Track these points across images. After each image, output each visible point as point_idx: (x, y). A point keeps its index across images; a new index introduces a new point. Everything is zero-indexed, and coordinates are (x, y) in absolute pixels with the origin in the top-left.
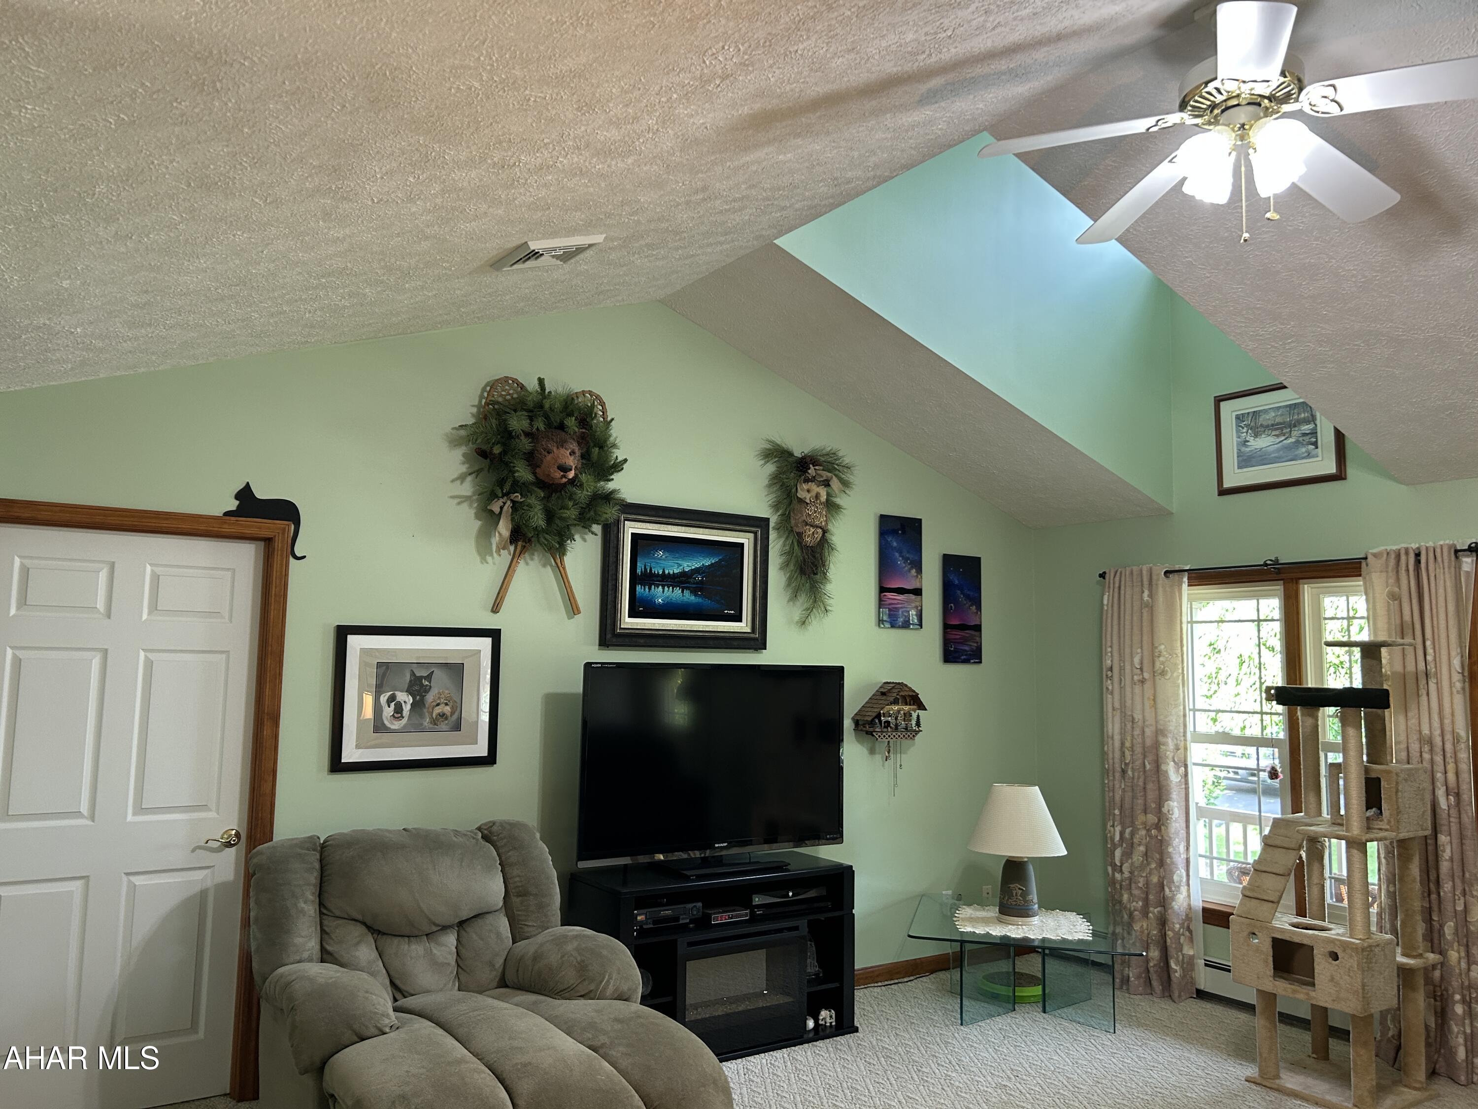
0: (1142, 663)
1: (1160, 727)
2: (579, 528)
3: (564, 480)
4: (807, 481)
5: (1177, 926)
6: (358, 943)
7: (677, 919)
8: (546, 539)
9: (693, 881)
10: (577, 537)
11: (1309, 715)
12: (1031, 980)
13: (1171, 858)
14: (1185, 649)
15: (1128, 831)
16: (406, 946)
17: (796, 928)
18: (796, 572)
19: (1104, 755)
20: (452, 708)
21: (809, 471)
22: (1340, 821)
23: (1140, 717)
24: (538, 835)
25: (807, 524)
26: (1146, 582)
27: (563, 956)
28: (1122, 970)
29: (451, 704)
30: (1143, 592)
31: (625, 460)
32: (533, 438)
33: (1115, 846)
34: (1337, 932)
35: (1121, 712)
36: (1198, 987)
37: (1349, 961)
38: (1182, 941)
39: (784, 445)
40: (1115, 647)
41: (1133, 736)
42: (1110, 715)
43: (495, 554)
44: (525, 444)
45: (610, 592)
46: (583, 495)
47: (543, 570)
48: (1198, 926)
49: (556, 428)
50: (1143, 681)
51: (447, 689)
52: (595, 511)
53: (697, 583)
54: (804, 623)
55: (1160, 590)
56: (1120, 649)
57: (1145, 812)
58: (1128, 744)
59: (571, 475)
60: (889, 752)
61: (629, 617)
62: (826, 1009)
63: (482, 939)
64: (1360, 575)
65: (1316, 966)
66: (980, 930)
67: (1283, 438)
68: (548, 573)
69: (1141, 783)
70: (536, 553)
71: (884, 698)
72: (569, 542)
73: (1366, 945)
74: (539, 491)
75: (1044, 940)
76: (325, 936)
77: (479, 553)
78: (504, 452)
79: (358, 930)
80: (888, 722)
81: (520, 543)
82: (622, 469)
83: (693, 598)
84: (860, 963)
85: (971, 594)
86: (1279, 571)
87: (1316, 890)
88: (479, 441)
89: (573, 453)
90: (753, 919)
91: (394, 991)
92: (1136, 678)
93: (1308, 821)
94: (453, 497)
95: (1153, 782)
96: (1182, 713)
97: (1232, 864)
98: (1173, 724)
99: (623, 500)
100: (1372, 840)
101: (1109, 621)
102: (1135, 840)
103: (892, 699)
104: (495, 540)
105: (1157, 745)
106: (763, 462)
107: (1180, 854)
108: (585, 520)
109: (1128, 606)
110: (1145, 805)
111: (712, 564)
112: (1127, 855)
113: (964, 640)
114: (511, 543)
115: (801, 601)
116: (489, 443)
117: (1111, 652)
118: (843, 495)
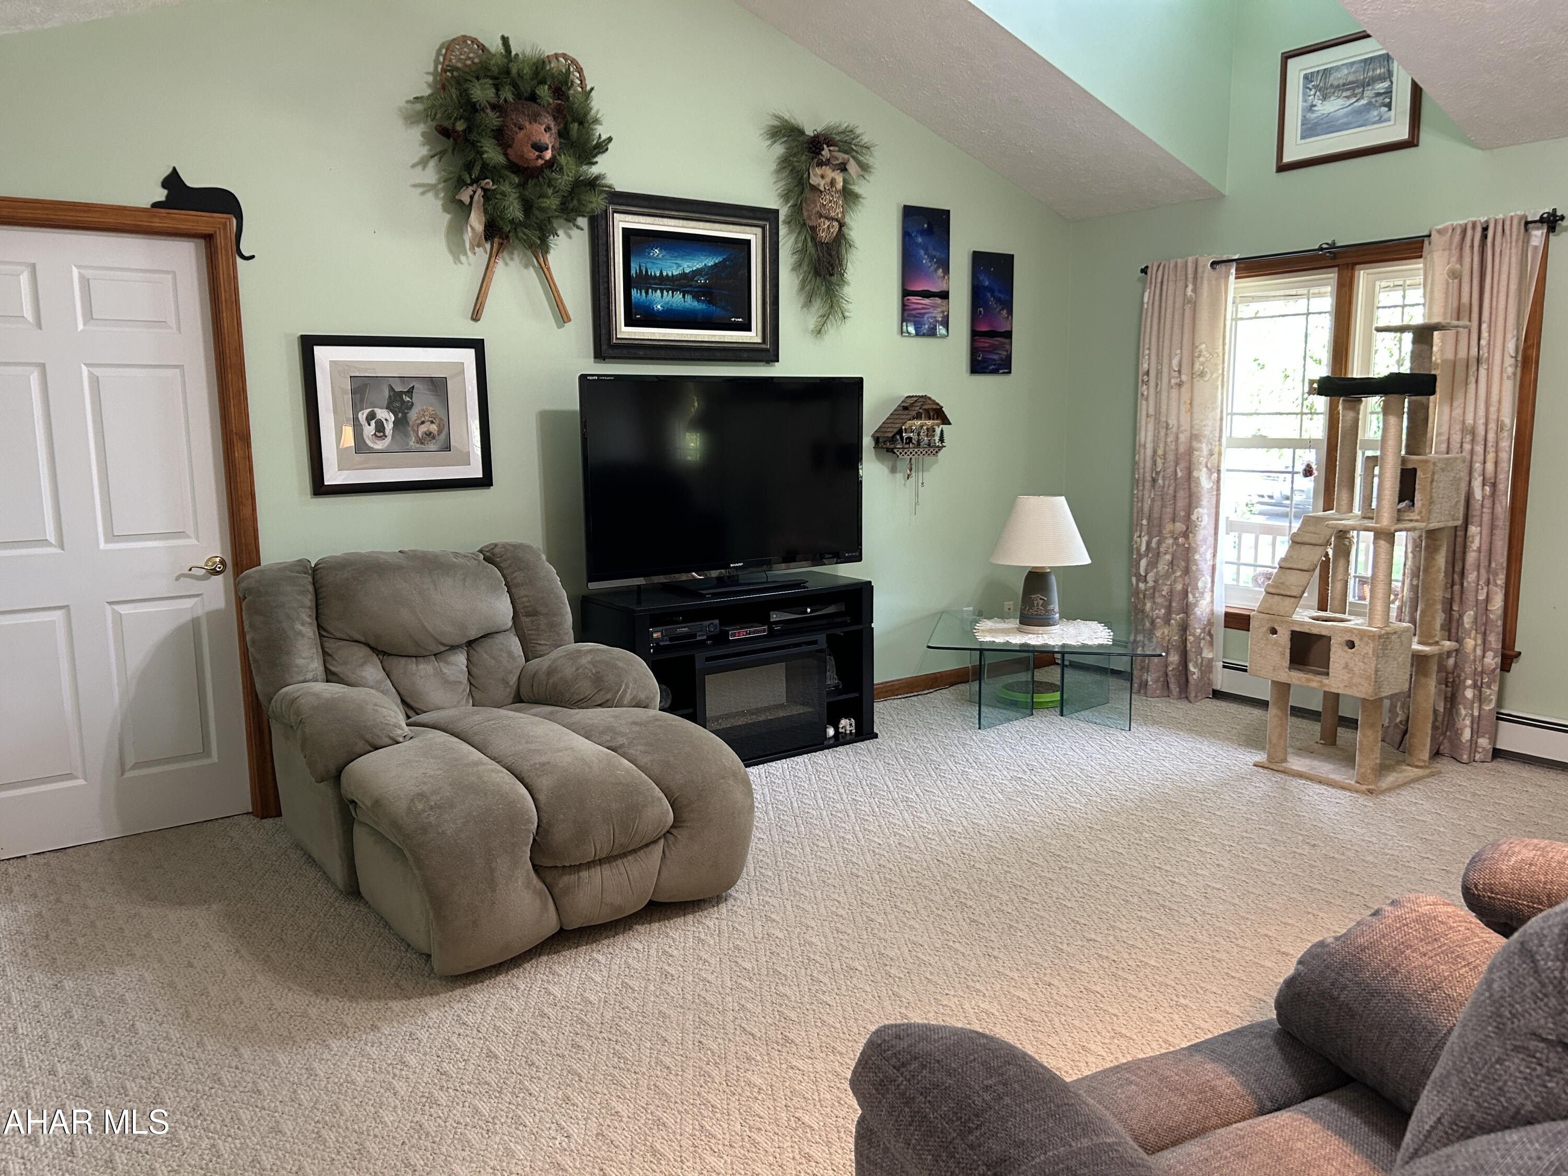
0: (1180, 365)
1: (1195, 432)
2: (562, 221)
3: (540, 162)
4: (820, 164)
5: (1199, 631)
6: (362, 665)
7: (694, 636)
8: (525, 234)
9: (709, 599)
10: (560, 232)
11: (1351, 409)
12: (1051, 688)
13: (1197, 565)
14: (1227, 347)
15: (1155, 540)
16: (414, 667)
17: (815, 642)
18: (809, 273)
19: (1135, 463)
20: (439, 426)
21: (823, 153)
22: (1370, 515)
23: (1175, 422)
24: (544, 557)
25: (821, 216)
26: (1190, 276)
27: (577, 669)
28: (1141, 676)
29: (437, 421)
30: (1186, 286)
31: (610, 139)
32: (501, 111)
33: (1140, 557)
34: (1356, 622)
35: (1156, 419)
36: (1215, 688)
37: (1365, 648)
38: (1202, 645)
39: (793, 121)
40: (1154, 351)
41: (1166, 443)
42: (1143, 423)
43: (469, 253)
44: (492, 119)
45: (602, 297)
46: (564, 180)
47: (525, 271)
48: (1220, 631)
49: (526, 99)
50: (1180, 385)
51: (432, 405)
52: (579, 200)
53: (700, 287)
54: (819, 332)
55: (1206, 283)
56: (1158, 348)
57: (1174, 520)
58: (1160, 452)
59: (548, 155)
60: (911, 470)
61: (626, 325)
62: (846, 718)
63: (494, 658)
64: (1421, 257)
65: (1332, 656)
66: (1000, 639)
67: (1354, 100)
68: (531, 275)
69: (1171, 491)
70: (515, 252)
71: (906, 412)
72: (552, 237)
73: (1383, 632)
74: (512, 176)
75: (1064, 646)
76: (328, 658)
77: (451, 251)
78: (469, 129)
79: (362, 652)
80: (910, 439)
81: (496, 240)
82: (607, 149)
83: (696, 303)
84: (879, 677)
85: (1002, 296)
86: (1335, 256)
87: (1339, 586)
88: (439, 115)
89: (548, 129)
90: (772, 635)
91: (407, 710)
92: (1173, 381)
93: (1338, 516)
94: (415, 186)
95: (1184, 489)
96: (1219, 417)
97: (1259, 570)
98: (1208, 429)
99: (610, 187)
100: (1401, 530)
101: (1149, 320)
102: (1162, 550)
103: (914, 413)
104: (468, 235)
105: (1190, 451)
106: (769, 142)
107: (1206, 560)
108: (569, 211)
109: (1170, 302)
110: (1174, 513)
111: (716, 264)
112: (1152, 564)
113: (993, 349)
114: (486, 239)
115: (816, 307)
116: (450, 118)
117: (1149, 355)
118: (863, 182)
